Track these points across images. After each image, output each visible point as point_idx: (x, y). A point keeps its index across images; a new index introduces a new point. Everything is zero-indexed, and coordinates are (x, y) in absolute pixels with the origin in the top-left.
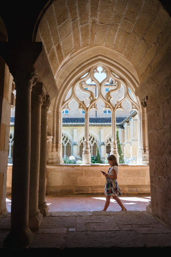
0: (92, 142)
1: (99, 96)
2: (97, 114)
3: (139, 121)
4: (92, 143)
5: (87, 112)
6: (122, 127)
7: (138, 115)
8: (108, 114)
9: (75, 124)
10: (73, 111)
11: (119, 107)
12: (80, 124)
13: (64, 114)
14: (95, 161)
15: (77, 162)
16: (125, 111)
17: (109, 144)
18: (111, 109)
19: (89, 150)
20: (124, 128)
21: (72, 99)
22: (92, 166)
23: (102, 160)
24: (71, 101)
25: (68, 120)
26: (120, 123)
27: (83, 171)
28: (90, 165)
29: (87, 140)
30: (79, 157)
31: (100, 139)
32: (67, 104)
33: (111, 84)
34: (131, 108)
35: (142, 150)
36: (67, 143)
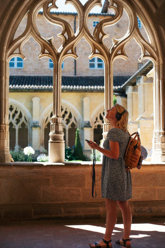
0: (68, 121)
1: (82, 31)
2: (77, 69)
3: (157, 80)
4: (67, 124)
5: (58, 62)
6: (122, 93)
7: (155, 69)
8: (97, 70)
9: (36, 87)
10: (31, 64)
11: (119, 52)
12: (45, 88)
13: (15, 69)
14: (73, 156)
15: (38, 158)
16: (128, 65)
17: (99, 126)
18: (105, 57)
19: (62, 136)
20: (126, 96)
21: (28, 35)
22: (67, 165)
23: (85, 154)
24: (26, 41)
25: (22, 80)
26: (119, 87)
27: (50, 176)
28: (64, 164)
29: (57, 116)
30: (42, 149)
31: (83, 116)
32: (19, 46)
33: (104, 14)
34: (142, 55)
35: (161, 135)
36: (20, 124)
